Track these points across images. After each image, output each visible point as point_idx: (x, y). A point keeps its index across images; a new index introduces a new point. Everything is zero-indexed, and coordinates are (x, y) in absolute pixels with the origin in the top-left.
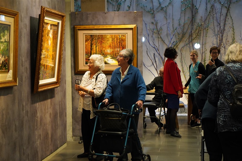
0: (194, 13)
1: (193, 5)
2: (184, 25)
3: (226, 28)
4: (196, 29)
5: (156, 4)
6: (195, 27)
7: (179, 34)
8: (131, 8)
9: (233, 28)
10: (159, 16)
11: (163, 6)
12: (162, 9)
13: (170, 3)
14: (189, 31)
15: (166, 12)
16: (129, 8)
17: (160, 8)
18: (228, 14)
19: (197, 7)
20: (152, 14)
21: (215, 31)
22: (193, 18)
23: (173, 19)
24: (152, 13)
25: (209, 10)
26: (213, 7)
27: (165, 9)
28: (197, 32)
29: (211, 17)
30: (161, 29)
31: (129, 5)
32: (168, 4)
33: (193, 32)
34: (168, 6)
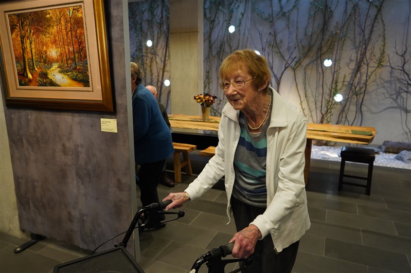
0: (327, 17)
1: (326, 6)
2: (312, 35)
3: (373, 37)
4: (329, 40)
5: (276, 8)
6: (327, 37)
7: (303, 47)
8: (245, 16)
9: (384, 37)
10: (280, 24)
11: (285, 10)
12: (284, 14)
13: (294, 6)
14: (318, 43)
15: (289, 19)
16: (243, 15)
17: (281, 13)
18: (379, 16)
19: (332, 9)
20: (271, 22)
21: (355, 42)
22: (325, 24)
23: (297, 28)
24: (271, 20)
25: (349, 11)
26: (356, 6)
27: (287, 14)
28: (329, 44)
29: (352, 23)
30: (281, 41)
31: (243, 12)
32: (292, 7)
33: (323, 44)
34: (292, 10)
